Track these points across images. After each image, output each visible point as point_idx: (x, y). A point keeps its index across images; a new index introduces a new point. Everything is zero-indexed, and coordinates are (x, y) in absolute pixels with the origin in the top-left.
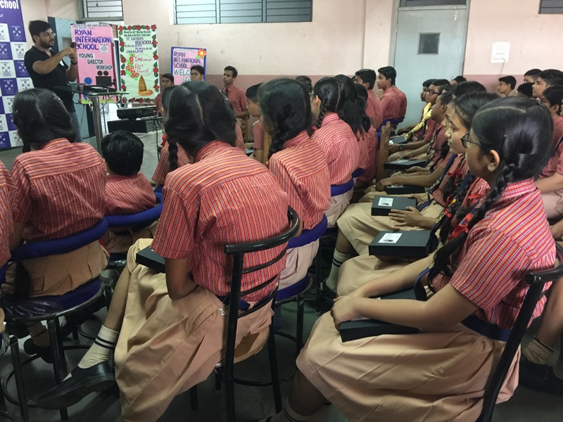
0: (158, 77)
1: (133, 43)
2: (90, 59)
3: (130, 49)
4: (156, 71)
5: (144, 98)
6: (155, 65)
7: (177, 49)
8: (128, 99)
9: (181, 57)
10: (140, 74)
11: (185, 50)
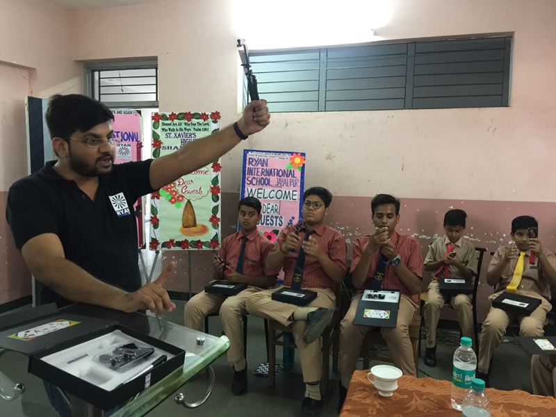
0: (219, 202)
1: (177, 142)
4: (215, 190)
5: (190, 239)
6: (215, 181)
7: (254, 153)
8: (161, 241)
9: (259, 166)
10: (187, 196)
11: (269, 155)
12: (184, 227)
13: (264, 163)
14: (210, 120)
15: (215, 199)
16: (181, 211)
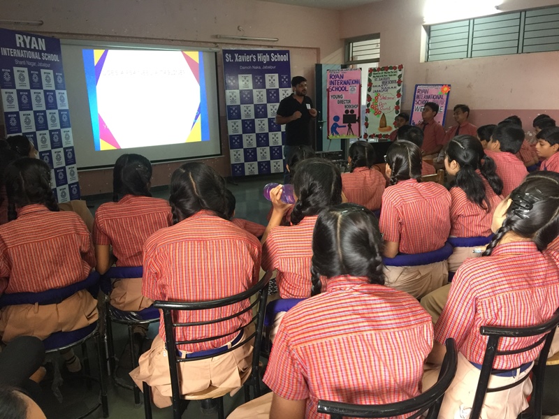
1: (380, 83)
2: (340, 99)
3: (376, 89)
4: (397, 108)
5: (383, 134)
6: (398, 103)
7: (421, 86)
8: (369, 135)
9: (424, 94)
10: (383, 111)
11: (429, 87)
12: (381, 127)
13: (426, 91)
14: (397, 69)
15: (397, 112)
16: (379, 119)
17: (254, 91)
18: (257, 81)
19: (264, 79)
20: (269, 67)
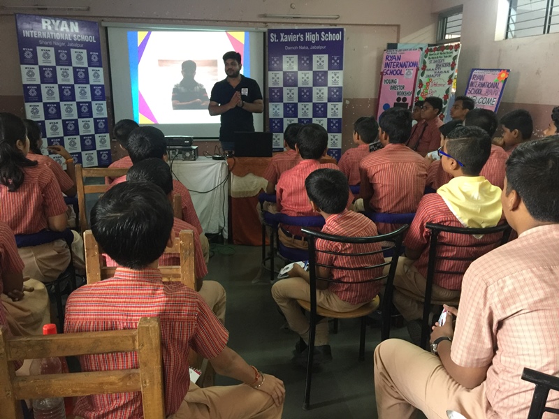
1: (434, 66)
2: (393, 85)
3: (430, 73)
4: (446, 97)
6: (448, 90)
7: (478, 71)
9: (478, 80)
11: (486, 72)
14: (454, 49)
17: (300, 73)
18: (303, 62)
19: (311, 60)
20: (318, 48)
